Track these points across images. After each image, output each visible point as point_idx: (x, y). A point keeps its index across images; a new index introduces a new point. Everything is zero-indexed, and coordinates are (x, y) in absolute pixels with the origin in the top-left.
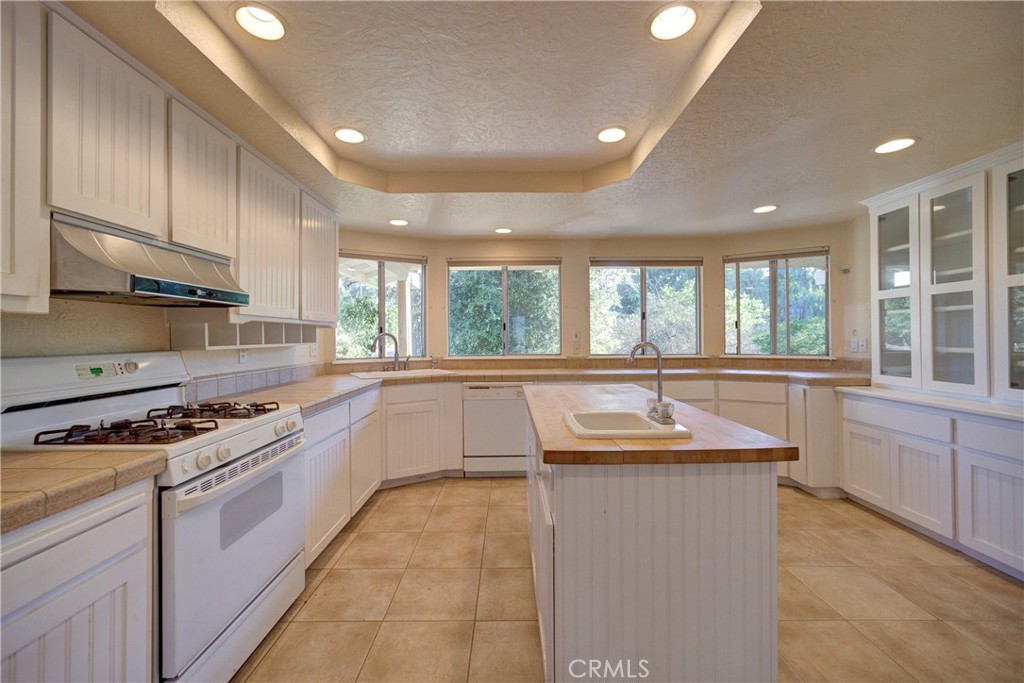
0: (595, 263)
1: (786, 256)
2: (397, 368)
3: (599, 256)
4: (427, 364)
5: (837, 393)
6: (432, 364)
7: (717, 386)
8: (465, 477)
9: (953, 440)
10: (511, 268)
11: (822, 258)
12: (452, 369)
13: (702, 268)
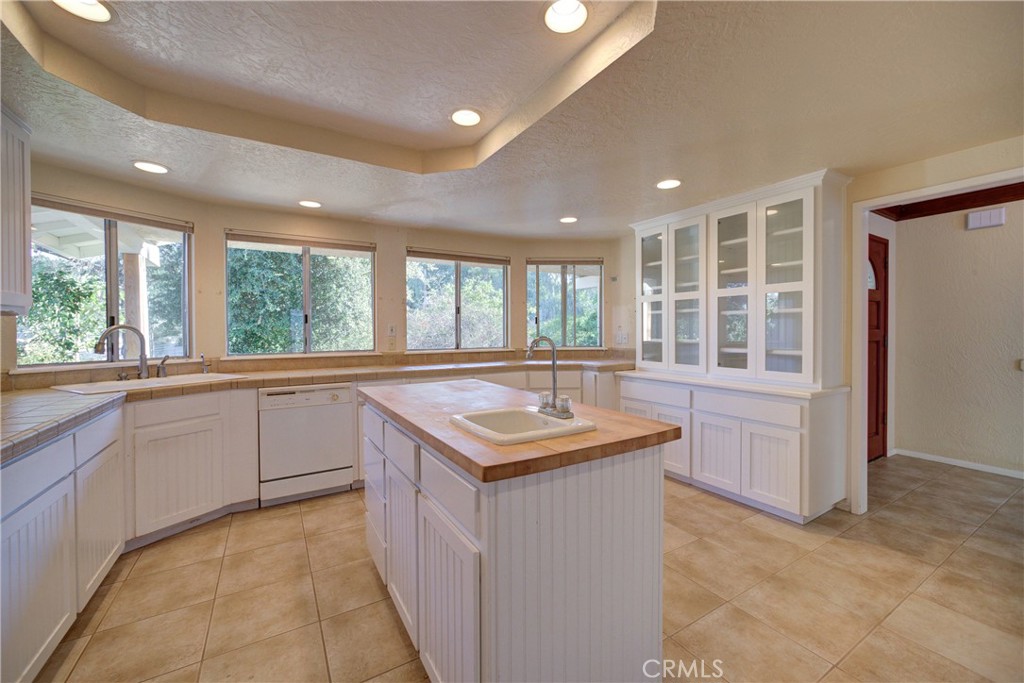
0: (412, 253)
1: (574, 263)
2: (144, 374)
3: (416, 246)
4: (195, 368)
5: (615, 376)
6: (202, 367)
7: (528, 377)
8: (260, 507)
9: (691, 406)
10: (314, 251)
11: (596, 268)
12: (234, 372)
13: (509, 267)
